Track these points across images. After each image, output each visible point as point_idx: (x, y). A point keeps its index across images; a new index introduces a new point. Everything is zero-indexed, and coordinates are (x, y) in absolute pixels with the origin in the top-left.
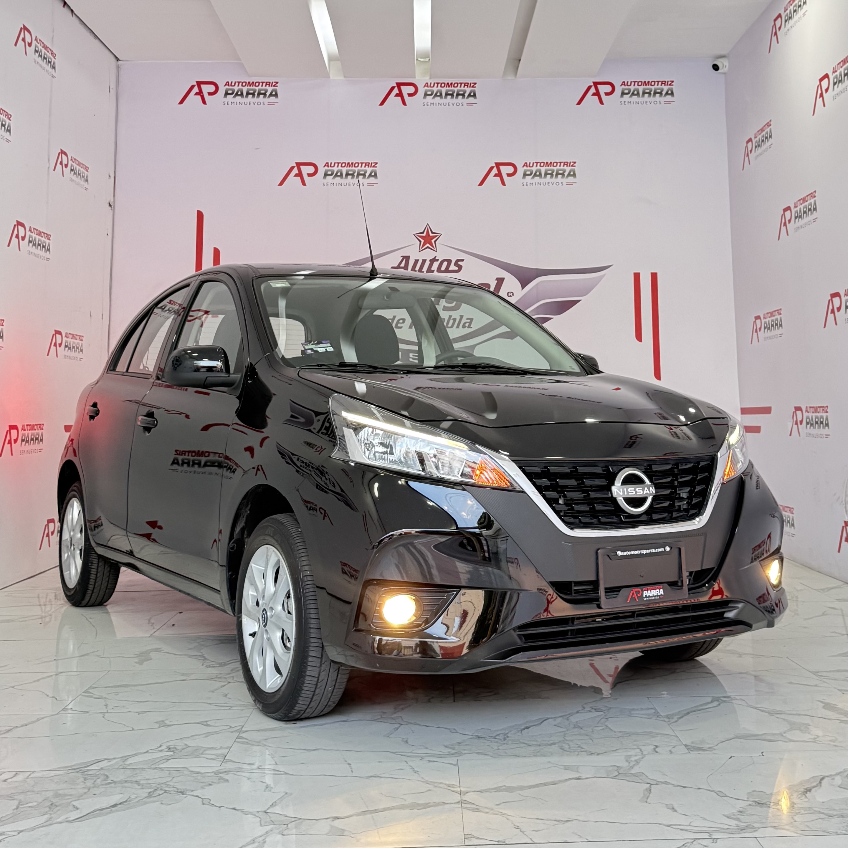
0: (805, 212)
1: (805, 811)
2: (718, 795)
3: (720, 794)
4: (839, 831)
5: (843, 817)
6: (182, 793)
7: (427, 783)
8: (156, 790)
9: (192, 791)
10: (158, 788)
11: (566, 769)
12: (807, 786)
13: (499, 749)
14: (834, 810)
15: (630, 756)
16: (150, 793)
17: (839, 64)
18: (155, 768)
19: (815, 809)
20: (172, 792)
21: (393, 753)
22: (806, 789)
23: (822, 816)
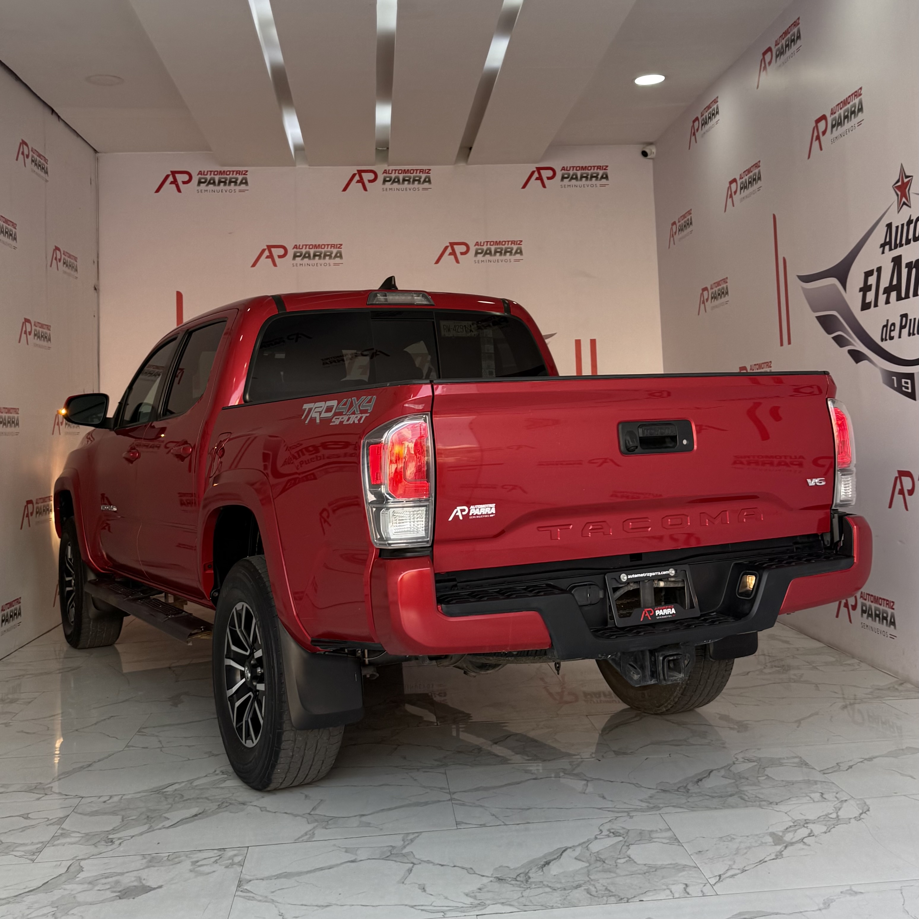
0: (719, 294)
1: (696, 794)
2: (635, 786)
3: (636, 785)
4: (718, 807)
5: (722, 797)
6: (244, 804)
7: (424, 787)
8: (222, 803)
9: (251, 802)
10: (224, 802)
11: (526, 773)
12: (699, 777)
13: (475, 760)
14: (716, 793)
15: (573, 762)
16: (219, 805)
17: (744, 172)
18: (217, 788)
19: (703, 793)
20: (236, 804)
21: (396, 767)
22: (699, 779)
23: (708, 797)
